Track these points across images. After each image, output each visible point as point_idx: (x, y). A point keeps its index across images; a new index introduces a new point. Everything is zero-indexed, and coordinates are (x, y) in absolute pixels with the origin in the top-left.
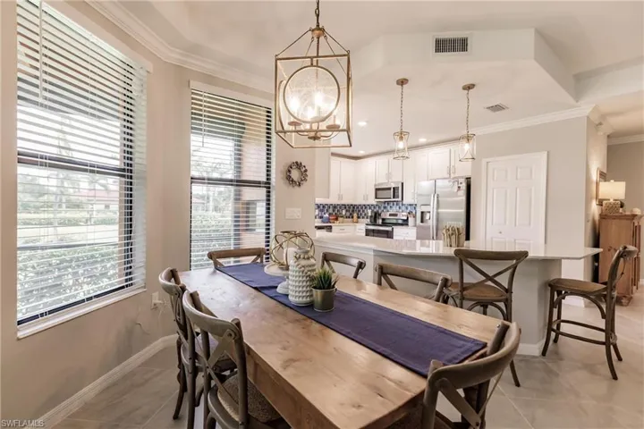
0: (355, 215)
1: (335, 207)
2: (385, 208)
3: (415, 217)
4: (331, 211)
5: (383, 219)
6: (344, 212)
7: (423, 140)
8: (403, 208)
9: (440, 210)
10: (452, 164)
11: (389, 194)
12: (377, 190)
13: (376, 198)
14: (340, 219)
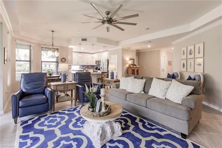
0: (93, 68)
1: (87, 66)
4: (86, 67)
6: (90, 67)
7: (101, 51)
11: (98, 62)
12: (96, 62)
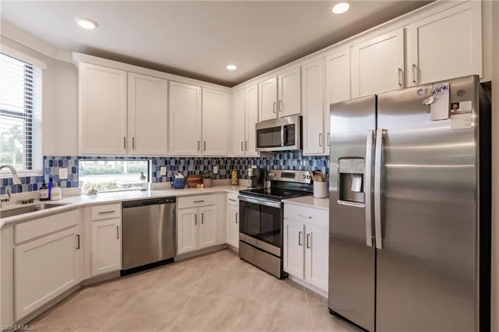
0: (234, 174)
1: (199, 161)
2: (276, 162)
3: (326, 180)
4: (191, 168)
5: (274, 182)
6: (216, 170)
8: (305, 163)
9: (388, 165)
10: (411, 60)
12: (259, 132)
13: (258, 146)
14: (206, 181)
